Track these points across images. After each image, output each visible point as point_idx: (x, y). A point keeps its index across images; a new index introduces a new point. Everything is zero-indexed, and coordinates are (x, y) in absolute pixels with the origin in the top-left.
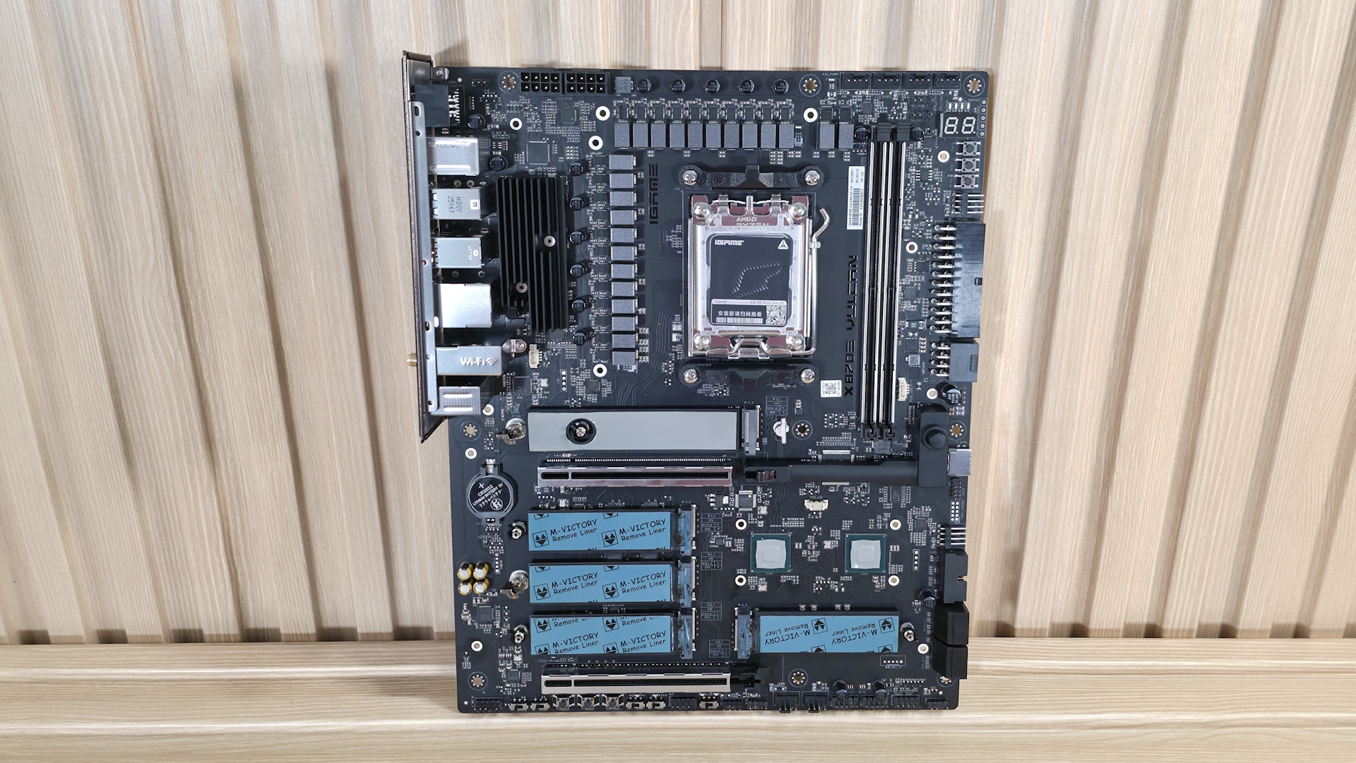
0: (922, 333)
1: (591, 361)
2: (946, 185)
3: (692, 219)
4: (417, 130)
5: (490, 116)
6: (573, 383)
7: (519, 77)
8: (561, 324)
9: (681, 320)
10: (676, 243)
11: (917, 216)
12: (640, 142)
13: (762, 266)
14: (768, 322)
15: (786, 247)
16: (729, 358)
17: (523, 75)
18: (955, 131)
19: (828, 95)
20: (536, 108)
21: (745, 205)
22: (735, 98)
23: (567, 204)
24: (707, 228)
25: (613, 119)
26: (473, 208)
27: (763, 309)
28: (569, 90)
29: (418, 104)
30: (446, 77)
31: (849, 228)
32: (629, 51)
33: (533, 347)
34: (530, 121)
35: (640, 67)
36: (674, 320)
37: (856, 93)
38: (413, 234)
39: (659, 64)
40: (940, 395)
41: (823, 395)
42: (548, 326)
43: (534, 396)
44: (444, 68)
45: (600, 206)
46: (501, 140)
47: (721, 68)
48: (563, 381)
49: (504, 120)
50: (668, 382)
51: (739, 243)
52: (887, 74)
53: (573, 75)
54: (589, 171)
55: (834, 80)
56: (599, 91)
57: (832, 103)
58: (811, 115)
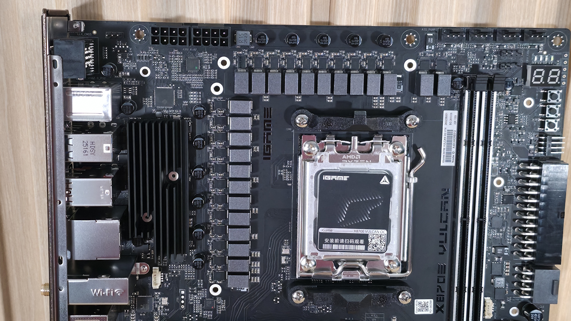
0: (506, 258)
1: (208, 281)
2: (531, 128)
3: (302, 155)
4: (55, 81)
5: (122, 64)
6: (191, 301)
7: (149, 31)
8: (181, 249)
9: (289, 245)
10: (287, 177)
11: (503, 155)
12: (258, 89)
13: (366, 199)
14: (370, 249)
15: (388, 183)
16: (333, 279)
17: (153, 29)
18: (541, 81)
19: (427, 48)
20: (164, 58)
21: (350, 144)
22: (343, 50)
23: (190, 142)
24: (315, 165)
25: (232, 68)
26: (105, 151)
27: (365, 237)
28: (196, 44)
29: (56, 58)
30: (83, 30)
31: (442, 164)
32: (247, 9)
33: (156, 269)
34: (158, 69)
35: (257, 22)
36: (283, 245)
37: (452, 46)
38: (49, 178)
39: (275, 19)
40: (521, 313)
41: (417, 312)
42: (171, 252)
43: (155, 313)
44: (80, 21)
45: (220, 144)
46: (131, 86)
47: (329, 23)
48: (182, 299)
49: (134, 68)
50: (277, 300)
51: (345, 178)
52: (482, 30)
53: (199, 30)
54: (210, 114)
55: (432, 35)
56: (222, 45)
57: (429, 55)
58: (410, 65)
